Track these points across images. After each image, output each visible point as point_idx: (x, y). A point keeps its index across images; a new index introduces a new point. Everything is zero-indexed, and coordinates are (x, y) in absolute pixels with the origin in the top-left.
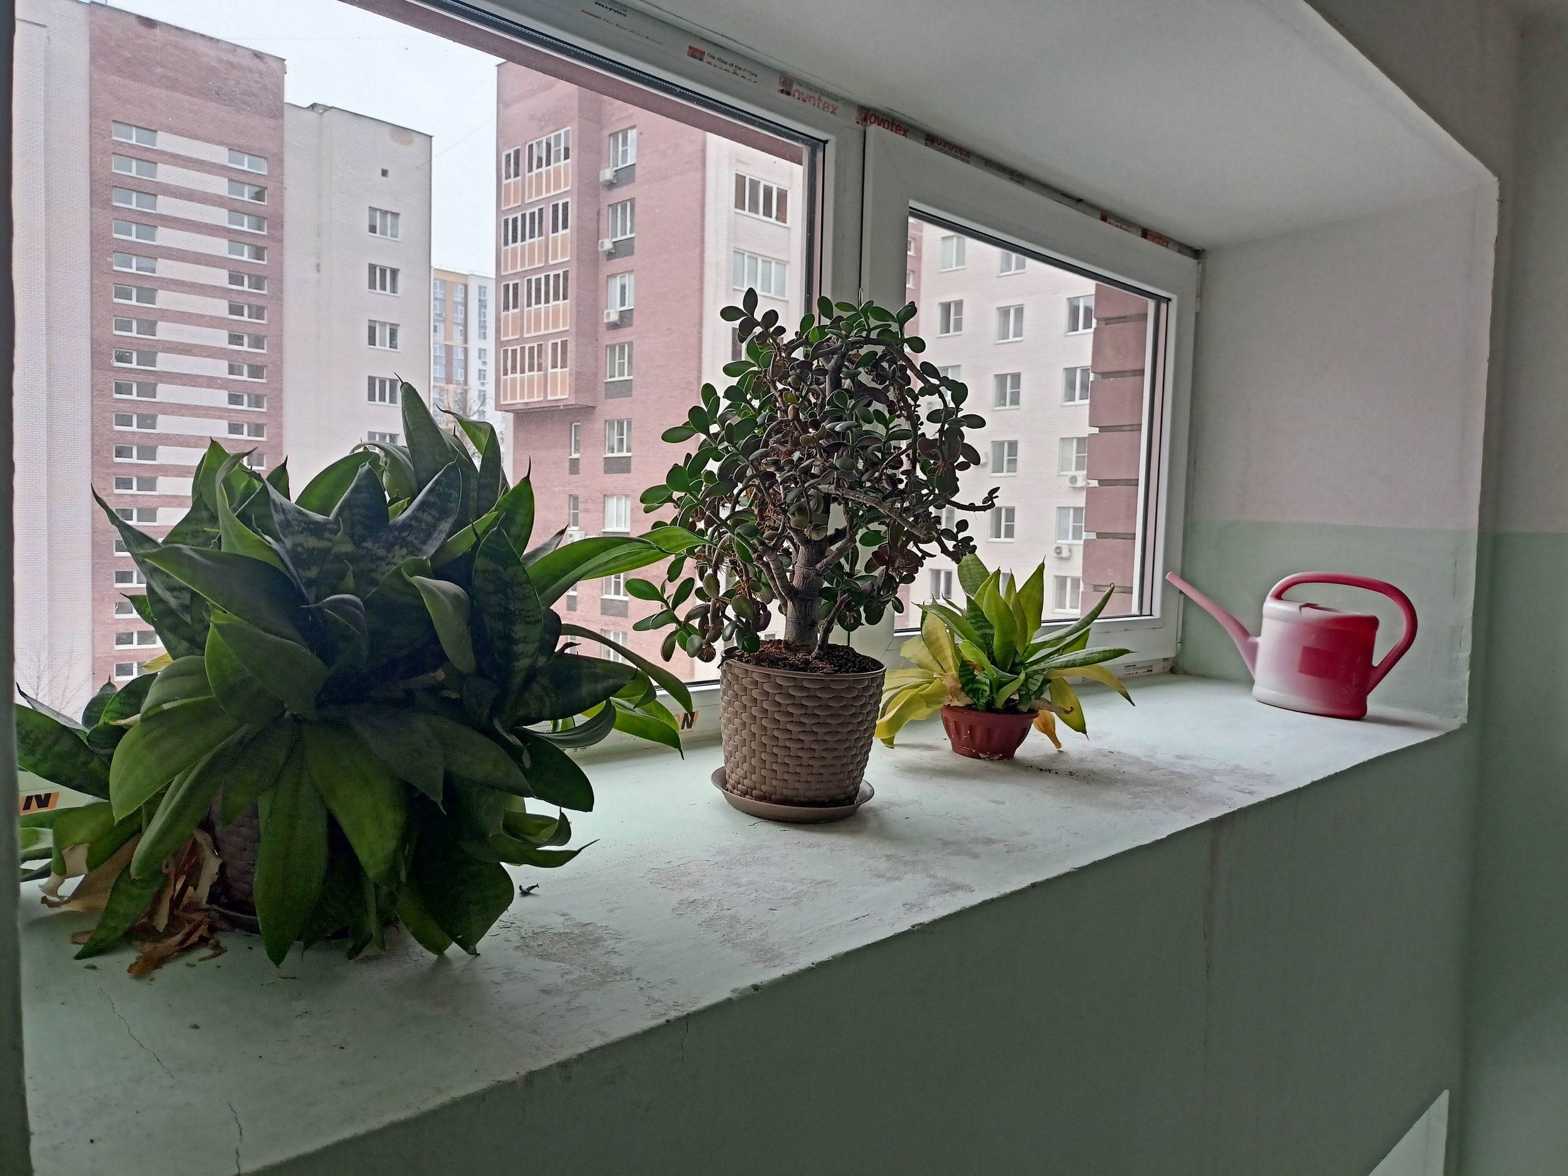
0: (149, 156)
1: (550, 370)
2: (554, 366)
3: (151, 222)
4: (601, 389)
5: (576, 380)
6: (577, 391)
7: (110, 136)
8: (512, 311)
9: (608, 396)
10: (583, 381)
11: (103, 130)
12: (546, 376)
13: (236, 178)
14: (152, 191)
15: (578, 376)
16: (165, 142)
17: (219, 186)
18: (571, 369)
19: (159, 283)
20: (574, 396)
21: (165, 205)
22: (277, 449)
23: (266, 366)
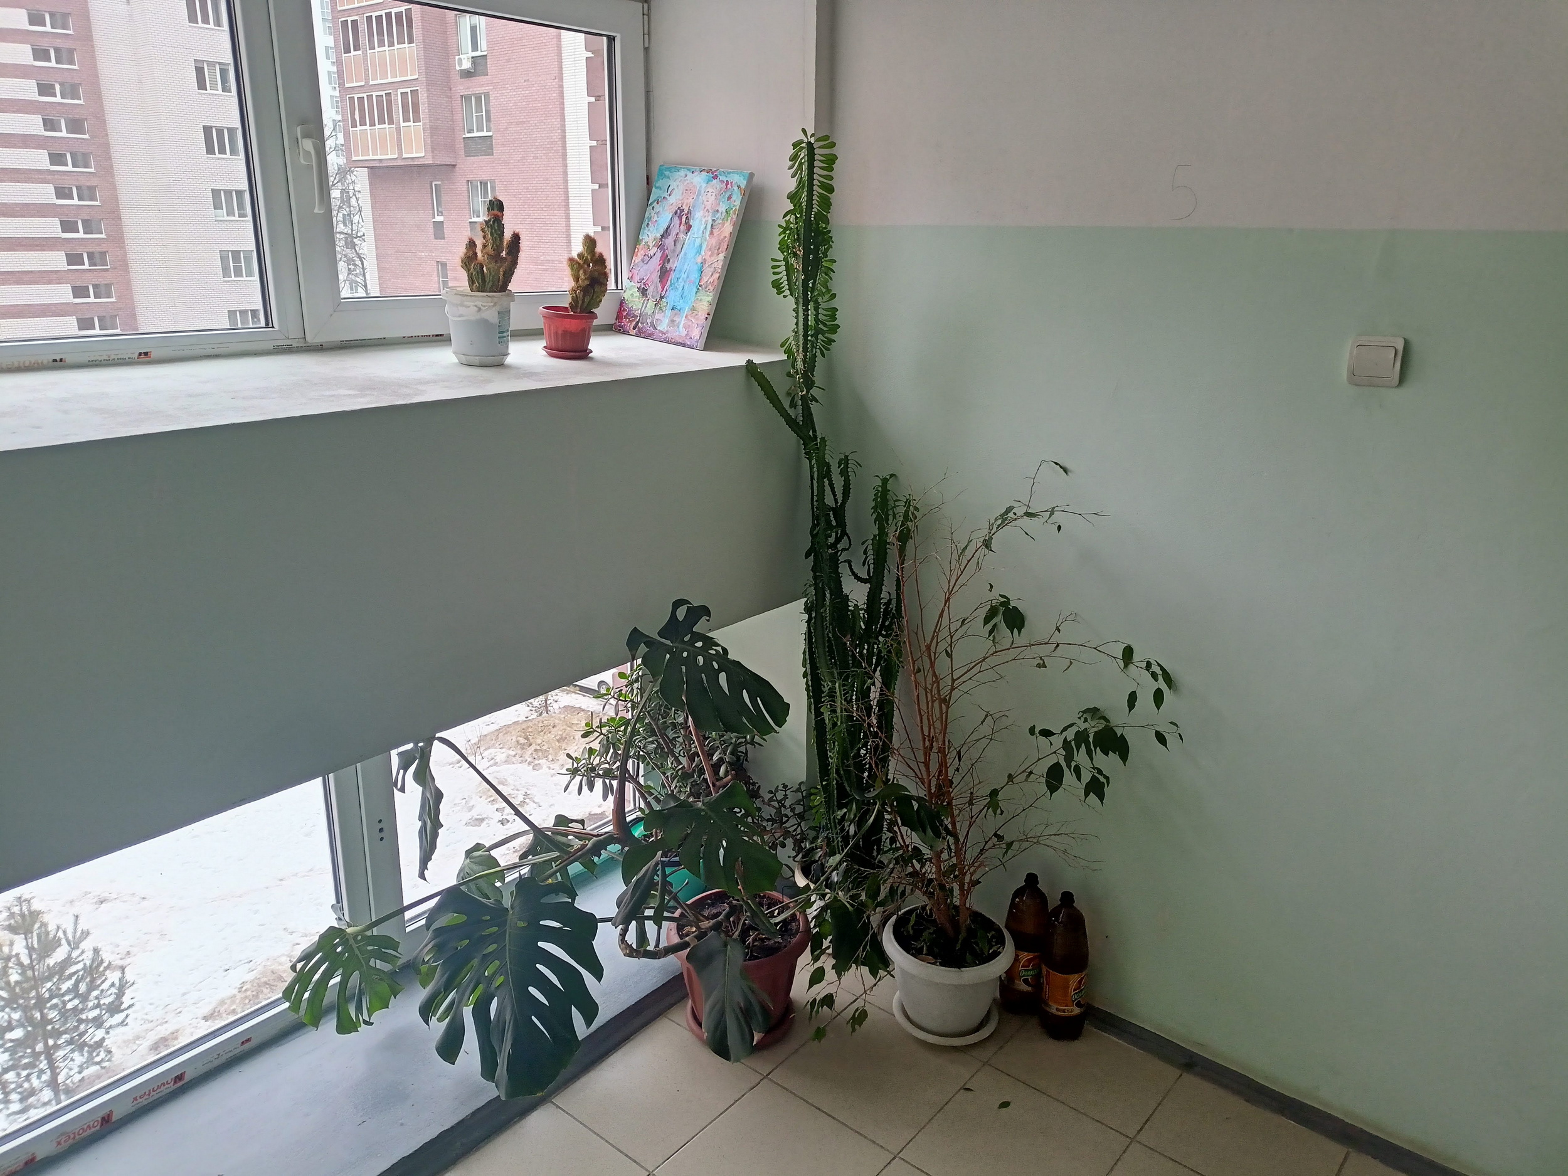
1: (402, 124)
2: (406, 120)
4: (460, 145)
5: (432, 137)
6: (433, 150)
8: (353, 53)
9: (468, 154)
10: (440, 136)
12: (398, 130)
15: (433, 130)
18: (424, 124)
20: (430, 154)
22: (113, 213)
23: (86, 119)
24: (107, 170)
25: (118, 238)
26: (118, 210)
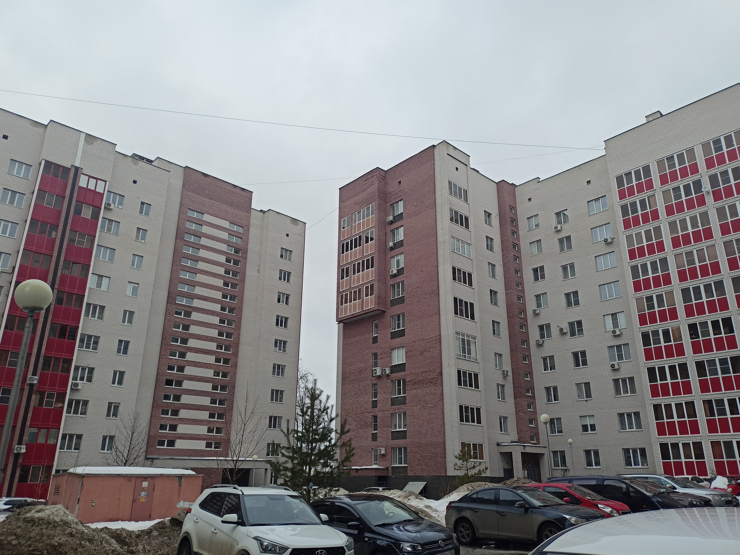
0: (201, 223)
1: (365, 298)
2: (367, 296)
3: (198, 247)
4: (389, 303)
6: (378, 304)
7: (187, 214)
8: (345, 278)
9: (391, 306)
10: (381, 299)
11: (184, 211)
12: (362, 301)
13: (231, 233)
14: (199, 235)
15: (378, 298)
16: (207, 218)
17: (225, 235)
18: (375, 295)
19: (198, 271)
20: (376, 306)
21: (204, 241)
22: (237, 345)
23: (236, 308)
24: (238, 328)
25: (236, 354)
26: (239, 343)
